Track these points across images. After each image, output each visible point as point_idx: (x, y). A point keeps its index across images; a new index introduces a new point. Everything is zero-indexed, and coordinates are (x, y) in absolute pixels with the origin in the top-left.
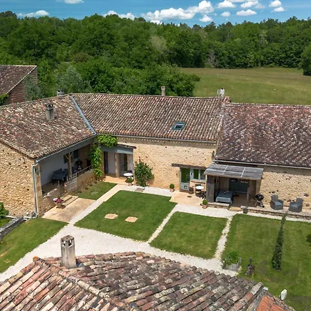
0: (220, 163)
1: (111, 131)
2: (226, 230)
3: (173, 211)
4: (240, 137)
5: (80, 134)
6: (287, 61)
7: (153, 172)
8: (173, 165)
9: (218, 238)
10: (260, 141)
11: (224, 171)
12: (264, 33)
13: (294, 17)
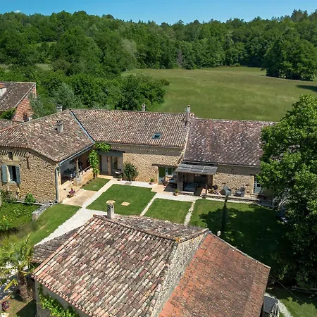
0: (187, 163)
1: (106, 139)
2: (191, 209)
3: (155, 197)
4: (201, 144)
5: (83, 143)
6: (252, 60)
7: (137, 171)
8: (153, 165)
9: (186, 214)
10: (215, 147)
11: (190, 169)
12: (230, 33)
13: (259, 18)
